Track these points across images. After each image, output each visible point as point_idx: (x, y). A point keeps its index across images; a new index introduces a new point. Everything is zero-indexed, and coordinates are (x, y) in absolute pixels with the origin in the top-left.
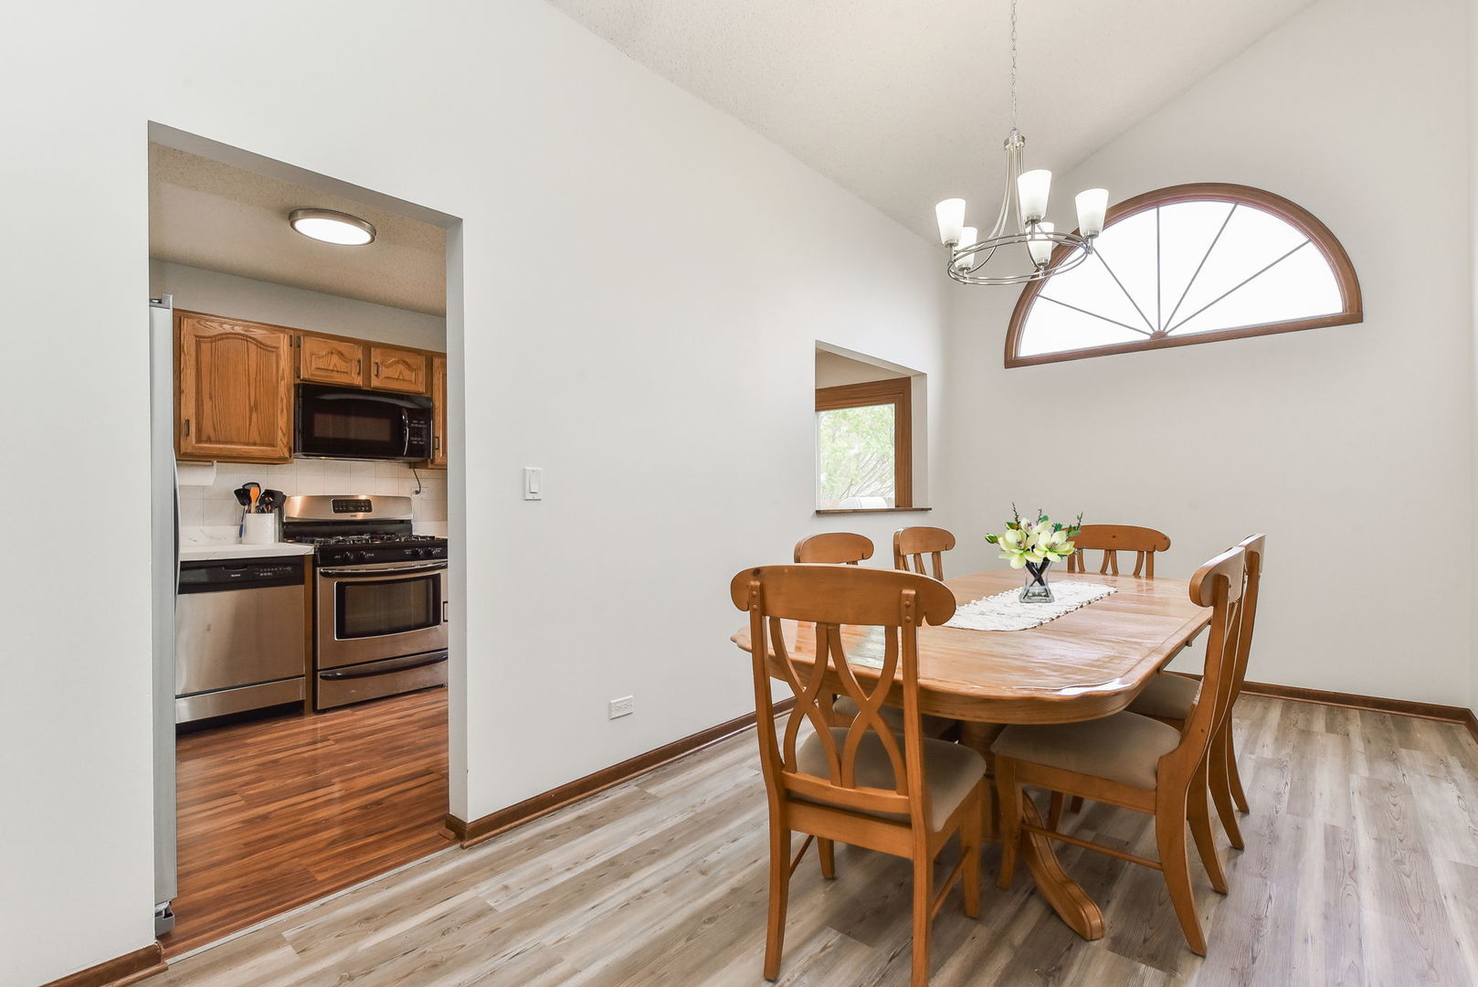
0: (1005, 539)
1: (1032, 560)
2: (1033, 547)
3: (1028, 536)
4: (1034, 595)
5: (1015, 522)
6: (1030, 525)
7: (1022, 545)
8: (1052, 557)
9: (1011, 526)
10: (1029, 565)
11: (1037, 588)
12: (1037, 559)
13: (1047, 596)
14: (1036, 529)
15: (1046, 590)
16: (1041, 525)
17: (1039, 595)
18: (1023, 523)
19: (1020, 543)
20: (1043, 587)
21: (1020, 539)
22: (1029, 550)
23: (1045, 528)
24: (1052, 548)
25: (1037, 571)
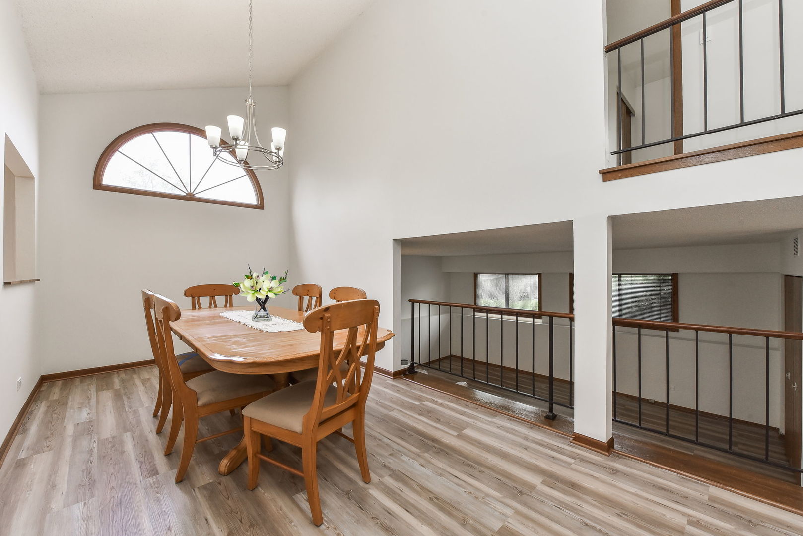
0: (244, 285)
1: (259, 297)
2: (260, 289)
3: (257, 283)
4: (260, 317)
5: (250, 275)
6: (258, 277)
7: (254, 288)
8: (271, 295)
9: (247, 277)
10: (258, 300)
11: (262, 313)
12: (262, 297)
13: (268, 317)
14: (262, 279)
15: (267, 314)
16: (264, 277)
17: (263, 317)
18: (254, 275)
19: (252, 287)
20: (265, 312)
21: (252, 285)
22: (257, 291)
23: (267, 279)
24: (270, 290)
25: (262, 303)
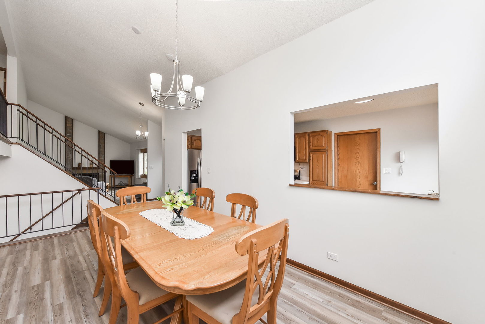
0: (164, 199)
1: (176, 208)
2: (176, 202)
3: (174, 198)
4: (177, 222)
5: (169, 192)
6: (175, 193)
7: (172, 201)
8: (185, 206)
9: (167, 193)
10: (175, 210)
11: (178, 219)
12: (178, 207)
13: (182, 223)
14: (178, 194)
15: (182, 220)
16: (180, 193)
17: (179, 222)
18: (172, 192)
19: (171, 200)
20: (180, 219)
21: (171, 199)
22: (174, 203)
24: (184, 203)
25: (178, 212)
